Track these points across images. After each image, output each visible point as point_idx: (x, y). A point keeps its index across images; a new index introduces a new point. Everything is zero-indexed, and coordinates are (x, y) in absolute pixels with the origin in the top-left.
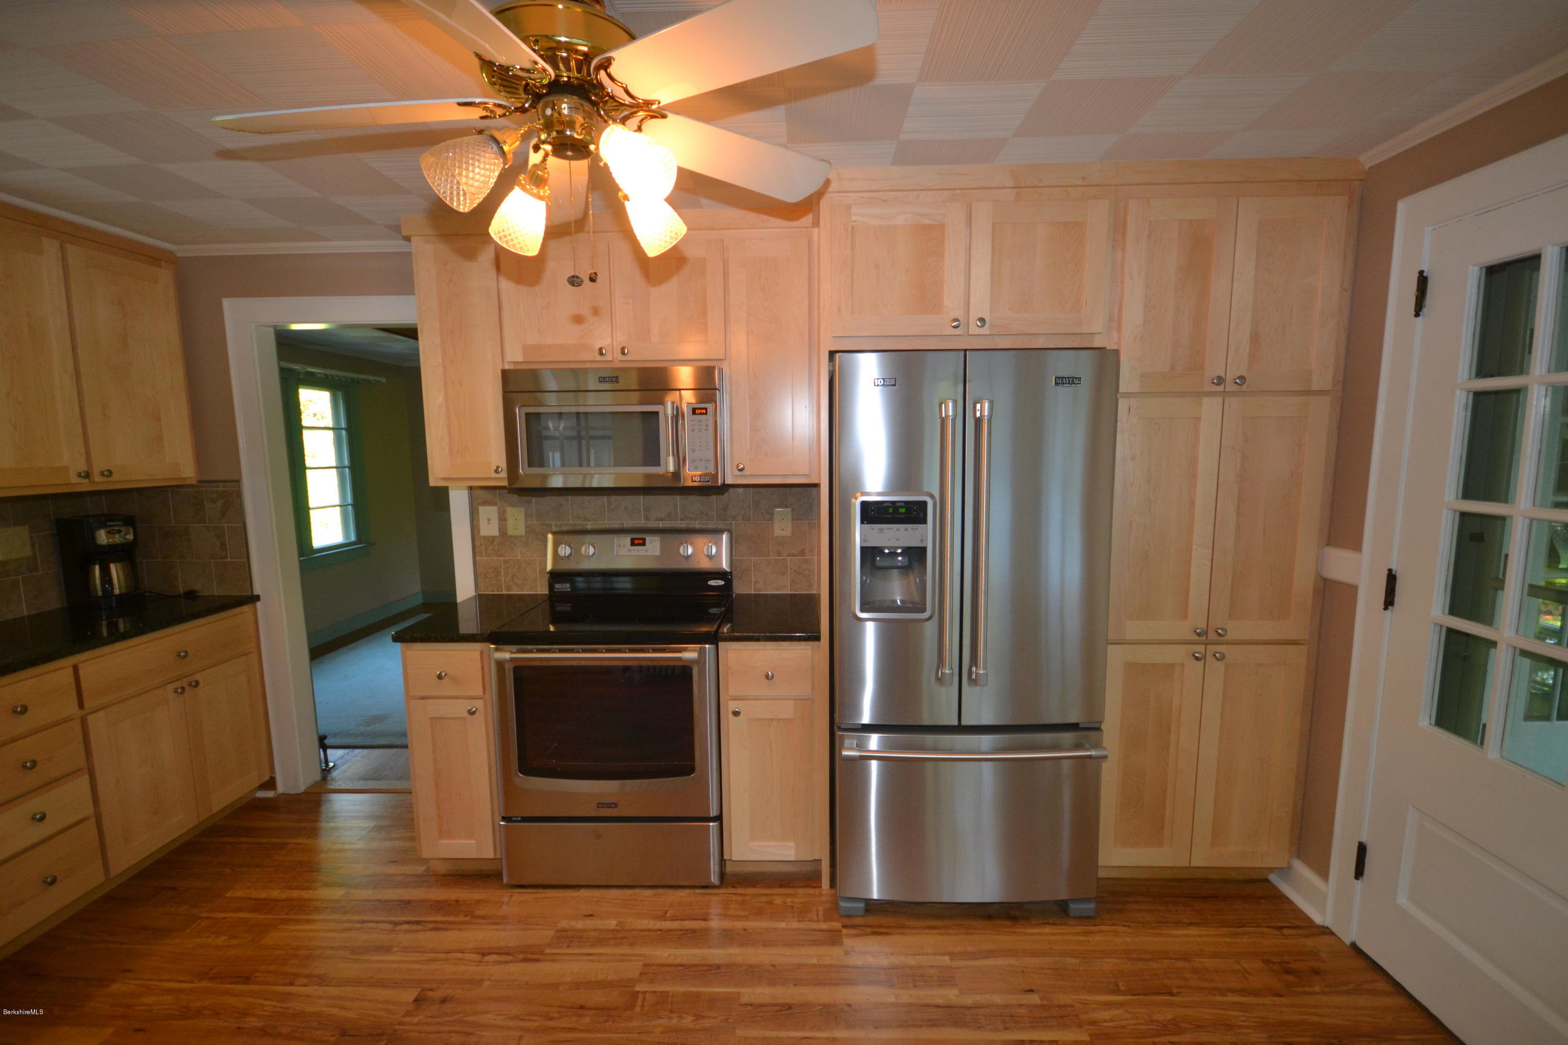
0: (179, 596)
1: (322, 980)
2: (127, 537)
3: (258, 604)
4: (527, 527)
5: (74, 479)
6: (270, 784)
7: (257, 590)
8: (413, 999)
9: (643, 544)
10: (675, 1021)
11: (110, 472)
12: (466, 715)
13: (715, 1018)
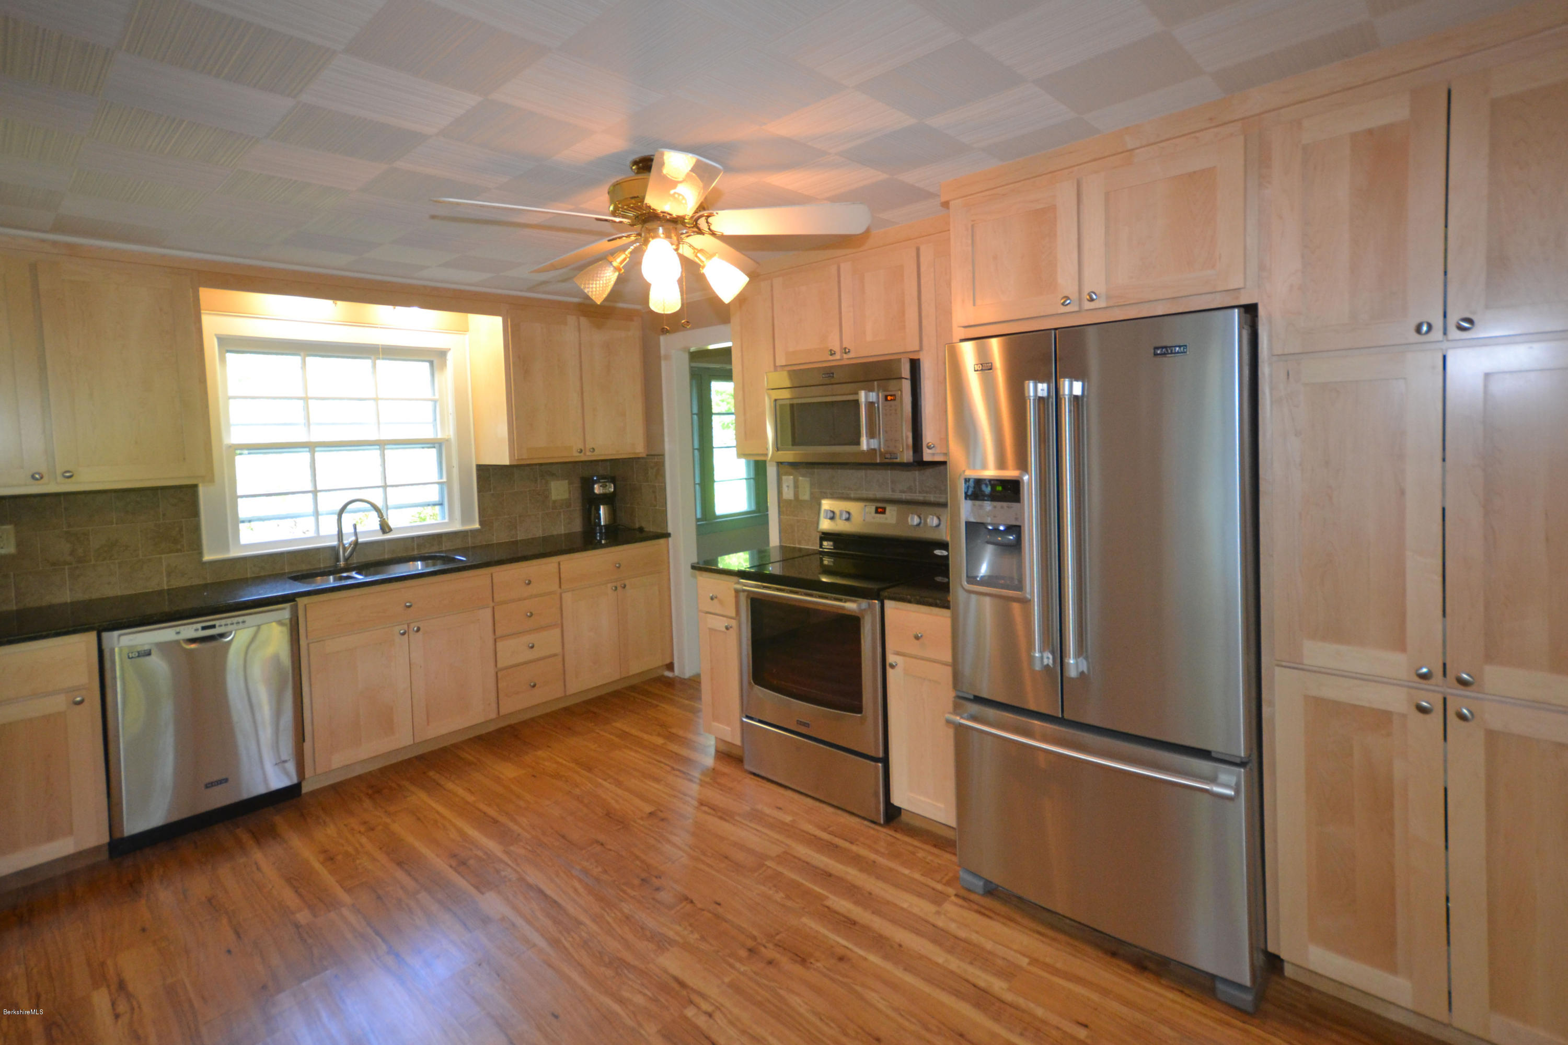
0: (634, 530)
1: (619, 784)
2: (610, 489)
3: (670, 539)
4: (811, 493)
5: (576, 454)
6: (670, 667)
7: (670, 530)
8: (650, 812)
9: (884, 512)
10: (771, 892)
11: (594, 449)
12: (724, 629)
13: (797, 903)
